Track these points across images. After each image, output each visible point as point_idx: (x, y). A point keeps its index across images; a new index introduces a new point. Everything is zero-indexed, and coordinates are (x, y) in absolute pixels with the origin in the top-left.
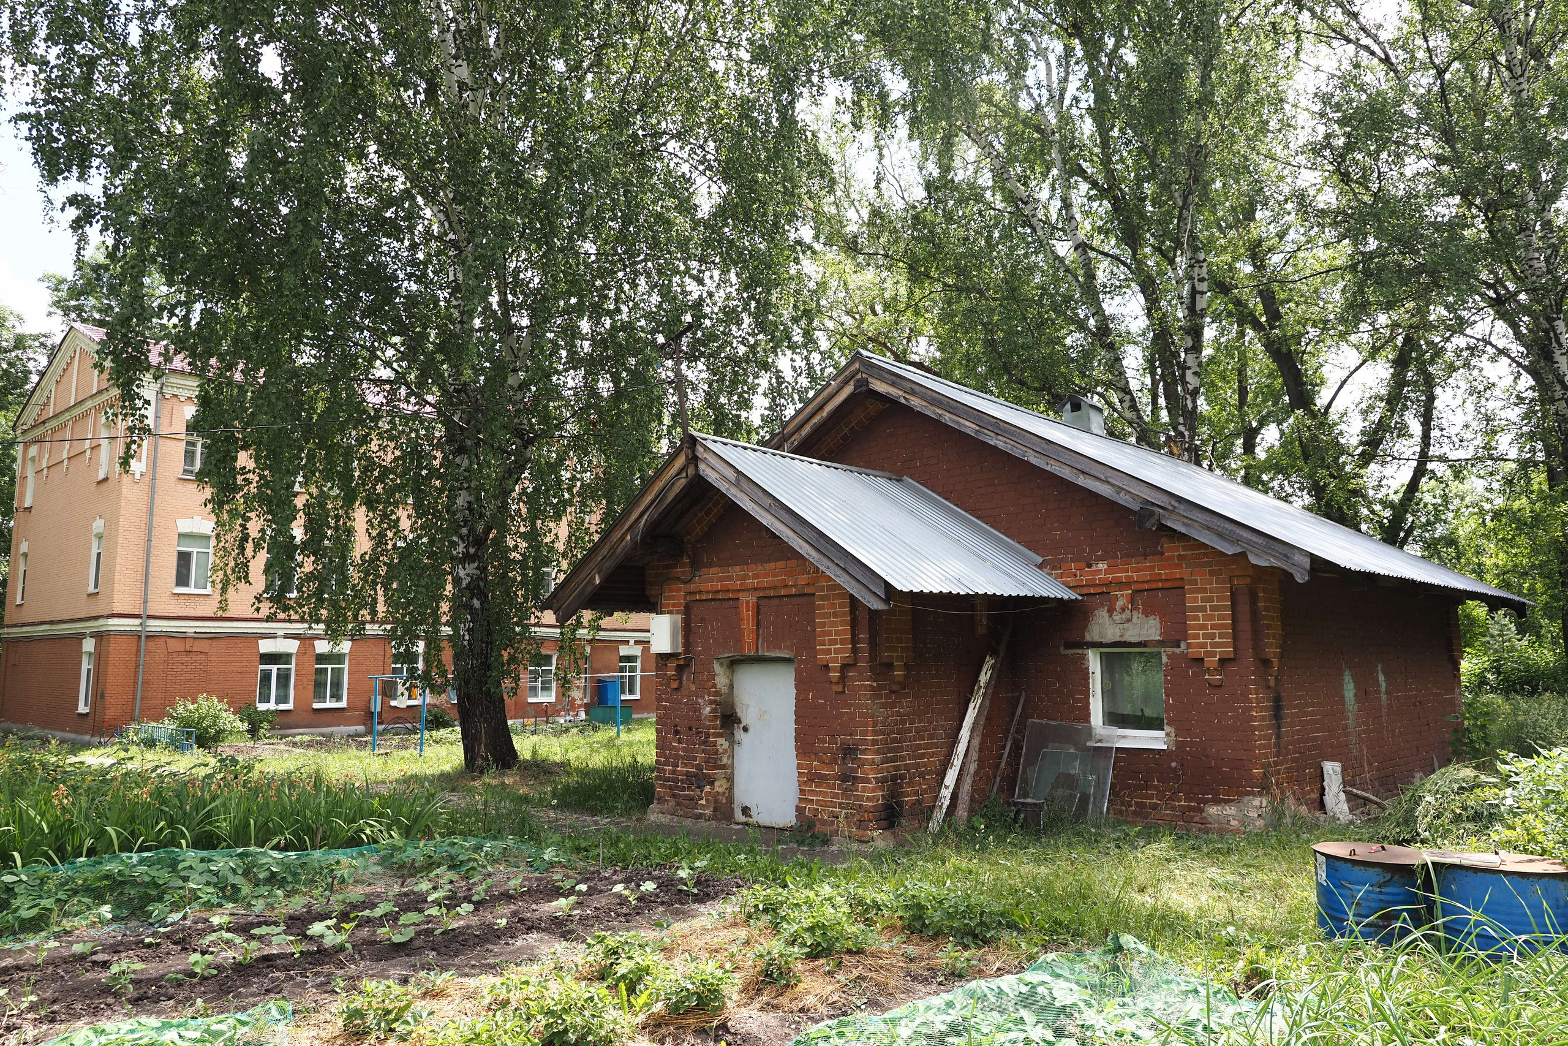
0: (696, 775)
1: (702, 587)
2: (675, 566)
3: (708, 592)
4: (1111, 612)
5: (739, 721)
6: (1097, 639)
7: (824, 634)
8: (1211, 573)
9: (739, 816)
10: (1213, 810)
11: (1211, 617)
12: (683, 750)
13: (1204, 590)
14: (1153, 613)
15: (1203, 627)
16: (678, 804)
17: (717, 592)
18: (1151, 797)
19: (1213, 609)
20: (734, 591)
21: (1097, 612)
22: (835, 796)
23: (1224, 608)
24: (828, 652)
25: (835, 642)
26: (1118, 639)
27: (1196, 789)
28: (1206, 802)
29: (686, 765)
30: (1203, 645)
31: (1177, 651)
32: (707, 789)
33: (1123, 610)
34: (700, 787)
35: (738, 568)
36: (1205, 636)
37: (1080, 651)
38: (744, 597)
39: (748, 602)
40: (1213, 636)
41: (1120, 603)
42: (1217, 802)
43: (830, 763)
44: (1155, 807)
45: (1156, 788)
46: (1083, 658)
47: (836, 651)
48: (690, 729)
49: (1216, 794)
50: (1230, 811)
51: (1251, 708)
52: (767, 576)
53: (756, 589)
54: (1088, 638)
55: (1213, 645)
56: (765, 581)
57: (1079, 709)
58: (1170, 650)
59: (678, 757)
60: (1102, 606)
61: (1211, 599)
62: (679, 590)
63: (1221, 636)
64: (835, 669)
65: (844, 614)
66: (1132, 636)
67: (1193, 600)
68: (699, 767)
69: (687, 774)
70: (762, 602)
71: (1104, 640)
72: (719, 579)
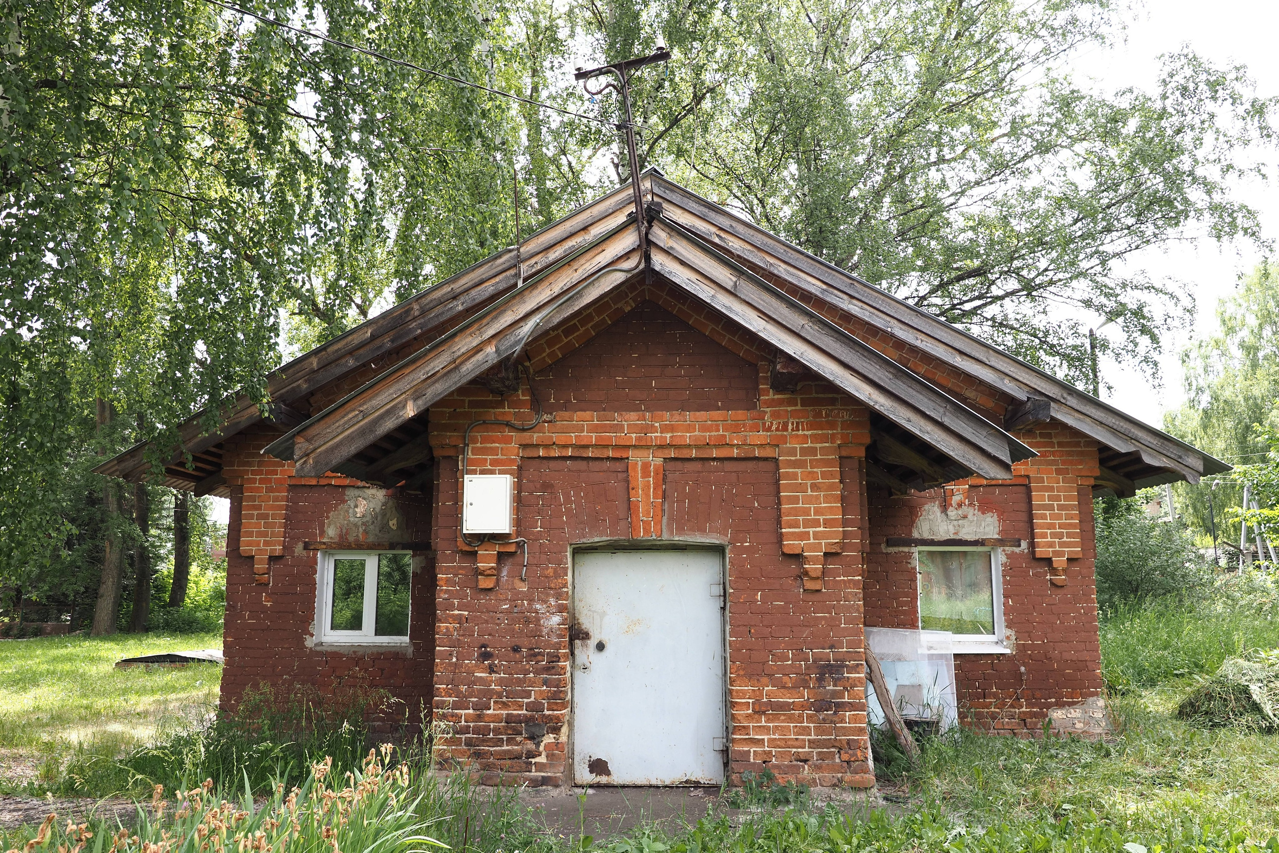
0: (528, 720)
1: (555, 437)
2: (500, 404)
3: (565, 446)
4: (944, 508)
5: (586, 636)
6: (926, 536)
7: (797, 512)
8: (1058, 471)
9: (584, 775)
10: (1057, 714)
11: (1059, 517)
12: (500, 682)
13: (1051, 489)
14: (990, 510)
15: (1051, 526)
16: (486, 767)
17: (586, 447)
18: (988, 706)
19: (1061, 508)
20: (617, 447)
21: (926, 507)
22: (806, 731)
23: (1072, 507)
24: (804, 536)
25: (816, 523)
26: (952, 537)
27: (1038, 694)
28: (1049, 706)
29: (505, 705)
30: (1051, 545)
31: (1017, 550)
32: (549, 739)
33: (960, 505)
34: (534, 738)
35: (633, 415)
36: (1053, 535)
37: (906, 549)
38: (636, 458)
39: (646, 466)
40: (1060, 536)
41: (956, 499)
42: (1060, 705)
43: (796, 686)
44: (994, 717)
45: (995, 695)
46: (909, 555)
47: (816, 536)
48: (516, 649)
49: (1059, 697)
50: (1075, 713)
51: (1093, 609)
52: (690, 428)
53: (661, 447)
54: (916, 535)
55: (1062, 545)
56: (687, 437)
57: (904, 613)
58: (1009, 549)
59: (489, 694)
60: (932, 499)
61: (1058, 499)
62: (508, 440)
63: (1069, 535)
64: (815, 560)
65: (831, 487)
66: (967, 533)
67: (1039, 498)
68: (535, 707)
69: (509, 719)
70: (671, 466)
71: (937, 538)
72: (594, 429)
